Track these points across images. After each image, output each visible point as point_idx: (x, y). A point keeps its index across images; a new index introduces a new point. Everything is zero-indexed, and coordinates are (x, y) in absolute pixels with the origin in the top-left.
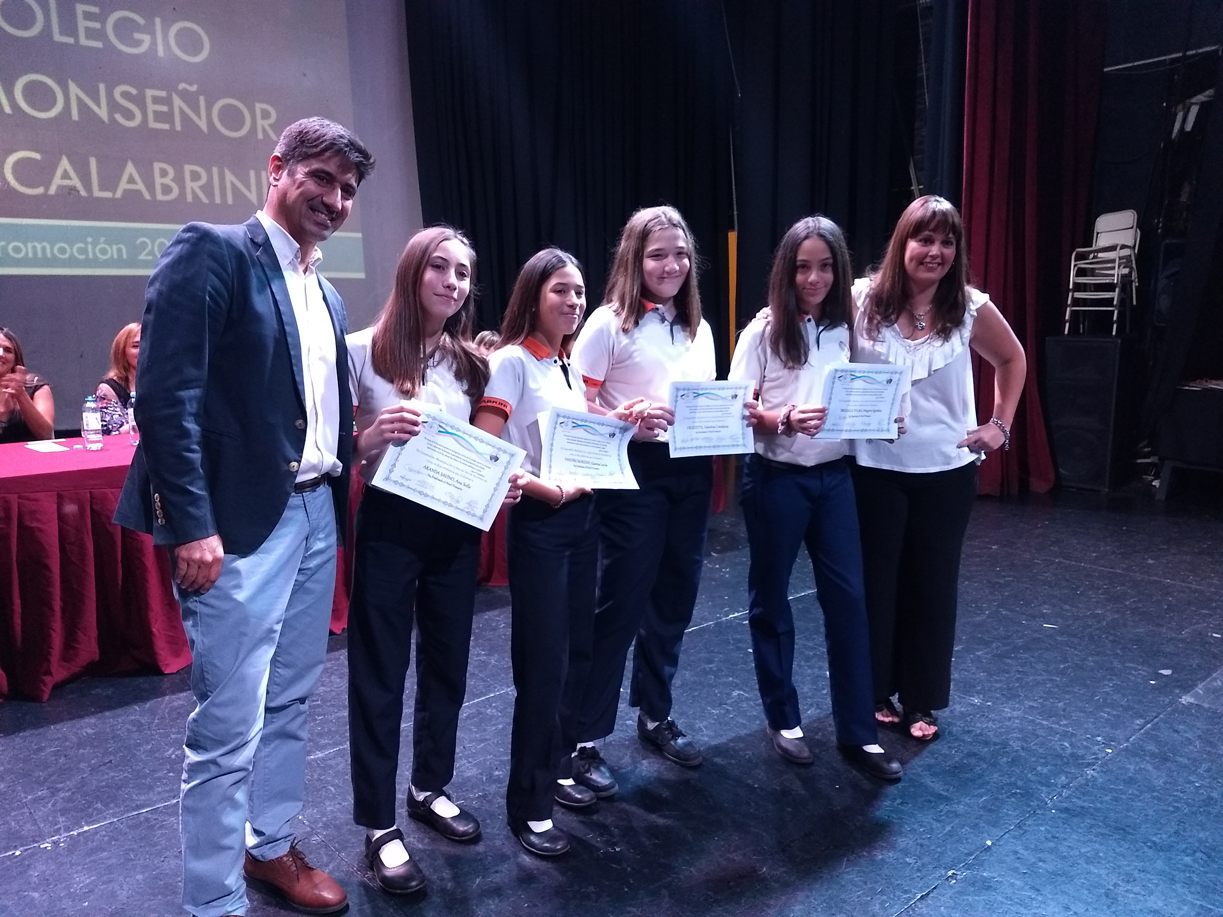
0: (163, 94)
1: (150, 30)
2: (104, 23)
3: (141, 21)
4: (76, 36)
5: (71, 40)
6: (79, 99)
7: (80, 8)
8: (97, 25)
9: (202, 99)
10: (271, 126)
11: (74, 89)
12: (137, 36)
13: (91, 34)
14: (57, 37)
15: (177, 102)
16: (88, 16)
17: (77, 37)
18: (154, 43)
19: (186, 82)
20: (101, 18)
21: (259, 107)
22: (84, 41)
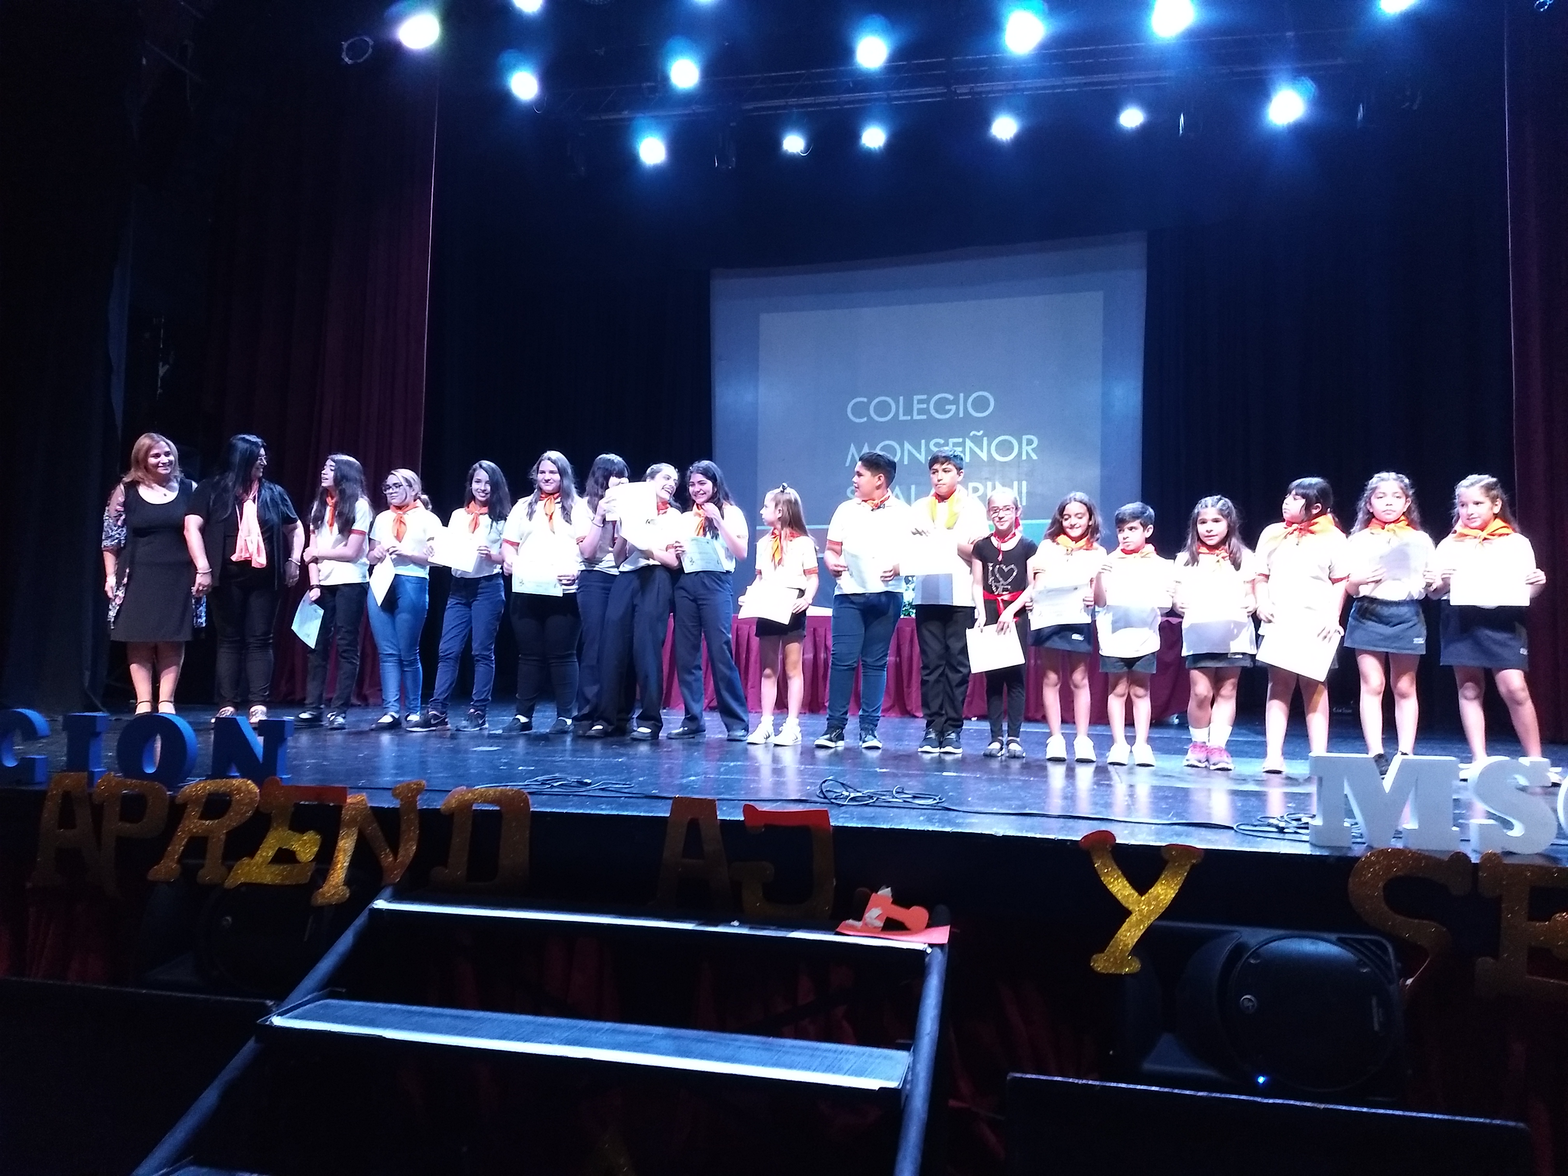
0: (961, 440)
1: (956, 402)
2: (928, 404)
3: (951, 397)
4: (911, 414)
5: (909, 418)
6: (910, 452)
7: (916, 398)
8: (925, 406)
9: (985, 439)
10: (1033, 449)
11: (907, 446)
12: (948, 407)
13: (920, 412)
14: (902, 418)
15: (969, 443)
16: (920, 402)
17: (912, 417)
18: (958, 409)
19: (976, 430)
20: (927, 402)
21: (1025, 438)
22: (916, 417)
